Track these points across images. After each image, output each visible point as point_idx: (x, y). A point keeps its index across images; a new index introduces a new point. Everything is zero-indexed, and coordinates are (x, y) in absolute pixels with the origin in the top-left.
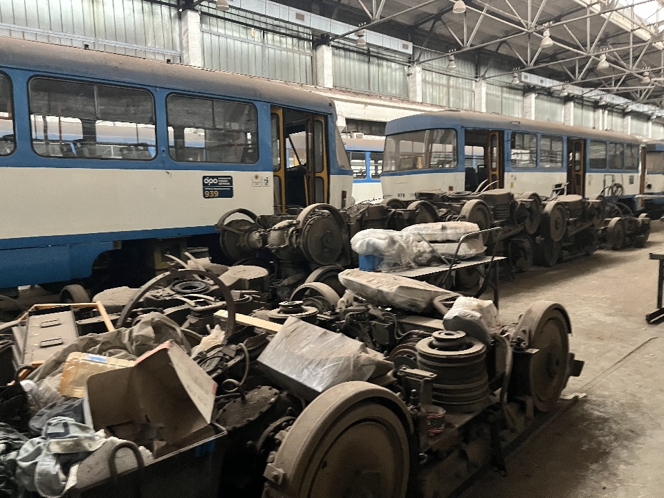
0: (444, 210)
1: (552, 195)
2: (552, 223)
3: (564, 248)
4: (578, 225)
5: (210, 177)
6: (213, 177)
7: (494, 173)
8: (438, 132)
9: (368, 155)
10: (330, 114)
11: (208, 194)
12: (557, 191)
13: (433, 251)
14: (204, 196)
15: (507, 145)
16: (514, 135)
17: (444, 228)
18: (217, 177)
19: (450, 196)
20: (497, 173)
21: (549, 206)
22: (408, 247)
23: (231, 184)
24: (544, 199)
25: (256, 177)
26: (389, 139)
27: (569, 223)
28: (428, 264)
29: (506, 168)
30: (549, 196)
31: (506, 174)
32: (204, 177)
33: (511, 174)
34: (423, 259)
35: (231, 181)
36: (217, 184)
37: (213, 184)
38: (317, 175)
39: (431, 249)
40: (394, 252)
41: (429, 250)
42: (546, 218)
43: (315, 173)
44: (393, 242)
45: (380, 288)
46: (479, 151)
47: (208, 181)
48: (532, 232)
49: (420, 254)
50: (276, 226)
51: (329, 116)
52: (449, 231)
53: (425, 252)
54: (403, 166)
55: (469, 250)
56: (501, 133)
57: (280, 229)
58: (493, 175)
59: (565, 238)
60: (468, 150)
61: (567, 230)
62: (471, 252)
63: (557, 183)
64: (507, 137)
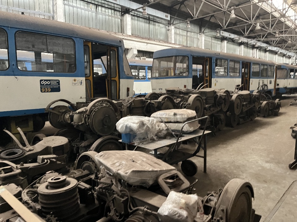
0: (179, 100)
1: (235, 90)
2: (235, 105)
3: (241, 118)
4: (248, 106)
5: (45, 80)
6: (47, 80)
7: (207, 78)
8: (179, 58)
9: (146, 68)
10: (120, 46)
11: (44, 90)
12: (237, 89)
13: (167, 130)
14: (41, 91)
15: (214, 65)
16: (217, 60)
17: (175, 114)
18: (50, 80)
19: (183, 92)
20: (208, 78)
21: (234, 96)
22: (152, 127)
23: (59, 84)
24: (231, 92)
25: (75, 80)
26: (155, 60)
27: (243, 105)
28: (164, 137)
29: (213, 76)
30: (234, 91)
31: (212, 79)
32: (41, 81)
33: (215, 79)
34: (162, 134)
35: (59, 83)
36: (50, 84)
37: (47, 84)
38: (112, 79)
39: (166, 128)
40: (143, 131)
41: (165, 129)
42: (232, 103)
43: (111, 78)
44: (142, 124)
45: (119, 172)
46: (200, 67)
47: (43, 82)
48: (225, 110)
49: (160, 131)
50: (77, 111)
51: (119, 48)
52: (178, 116)
53: (163, 130)
54: (162, 74)
55: (189, 128)
56: (211, 58)
57: (79, 113)
58: (206, 80)
59: (242, 113)
60: (194, 66)
61: (242, 108)
62: (191, 130)
63: (238, 84)
64: (213, 61)
